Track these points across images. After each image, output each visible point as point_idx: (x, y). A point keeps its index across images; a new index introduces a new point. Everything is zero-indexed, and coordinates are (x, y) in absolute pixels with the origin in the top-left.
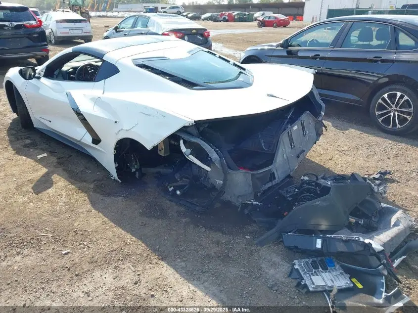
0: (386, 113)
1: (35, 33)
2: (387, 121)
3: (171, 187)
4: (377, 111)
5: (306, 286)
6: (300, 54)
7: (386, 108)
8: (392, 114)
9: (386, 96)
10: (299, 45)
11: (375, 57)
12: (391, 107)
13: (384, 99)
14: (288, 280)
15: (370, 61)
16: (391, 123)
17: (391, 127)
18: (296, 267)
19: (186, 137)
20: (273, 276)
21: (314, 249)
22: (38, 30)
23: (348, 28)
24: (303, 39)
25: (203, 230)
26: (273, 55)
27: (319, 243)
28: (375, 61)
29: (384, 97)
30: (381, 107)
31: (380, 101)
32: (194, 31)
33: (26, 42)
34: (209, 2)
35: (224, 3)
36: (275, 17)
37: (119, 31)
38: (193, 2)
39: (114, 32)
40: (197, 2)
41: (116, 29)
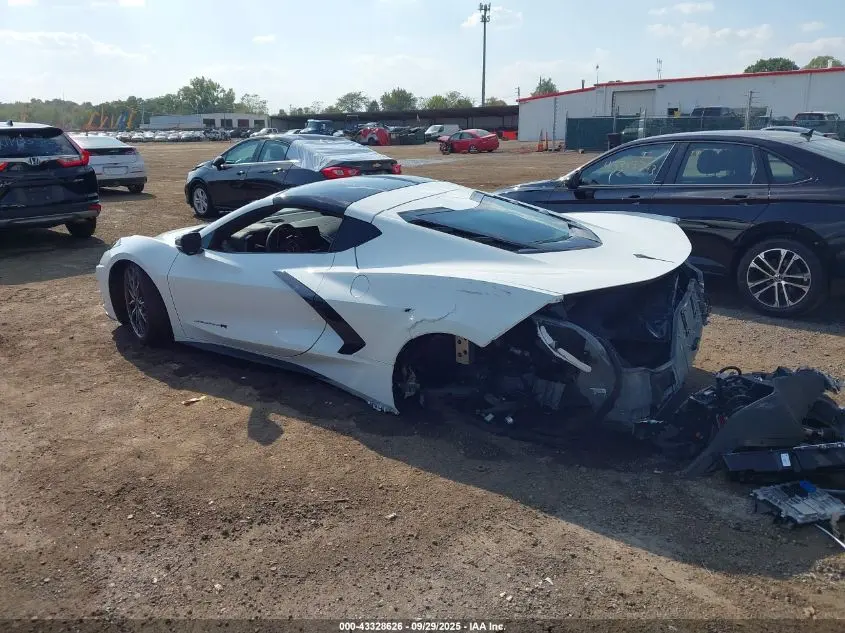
0: (765, 285)
1: (78, 177)
2: (769, 296)
3: (487, 415)
4: (750, 281)
5: (789, 519)
6: (597, 196)
7: (763, 276)
8: (776, 284)
9: (761, 256)
10: (594, 181)
11: (736, 197)
12: (773, 274)
13: (758, 262)
14: (756, 517)
15: (728, 202)
16: (777, 299)
17: (777, 305)
18: (761, 497)
19: (551, 321)
20: (730, 515)
21: (780, 469)
22: (81, 170)
23: (681, 152)
24: (600, 172)
25: (584, 469)
26: (551, 199)
27: (786, 460)
28: (737, 203)
29: (759, 259)
30: (756, 275)
31: (753, 264)
32: (378, 165)
33: (60, 193)
34: (331, 108)
35: (360, 110)
36: (472, 135)
37: (225, 168)
38: (300, 109)
39: (214, 170)
40: (307, 109)
41: (218, 163)
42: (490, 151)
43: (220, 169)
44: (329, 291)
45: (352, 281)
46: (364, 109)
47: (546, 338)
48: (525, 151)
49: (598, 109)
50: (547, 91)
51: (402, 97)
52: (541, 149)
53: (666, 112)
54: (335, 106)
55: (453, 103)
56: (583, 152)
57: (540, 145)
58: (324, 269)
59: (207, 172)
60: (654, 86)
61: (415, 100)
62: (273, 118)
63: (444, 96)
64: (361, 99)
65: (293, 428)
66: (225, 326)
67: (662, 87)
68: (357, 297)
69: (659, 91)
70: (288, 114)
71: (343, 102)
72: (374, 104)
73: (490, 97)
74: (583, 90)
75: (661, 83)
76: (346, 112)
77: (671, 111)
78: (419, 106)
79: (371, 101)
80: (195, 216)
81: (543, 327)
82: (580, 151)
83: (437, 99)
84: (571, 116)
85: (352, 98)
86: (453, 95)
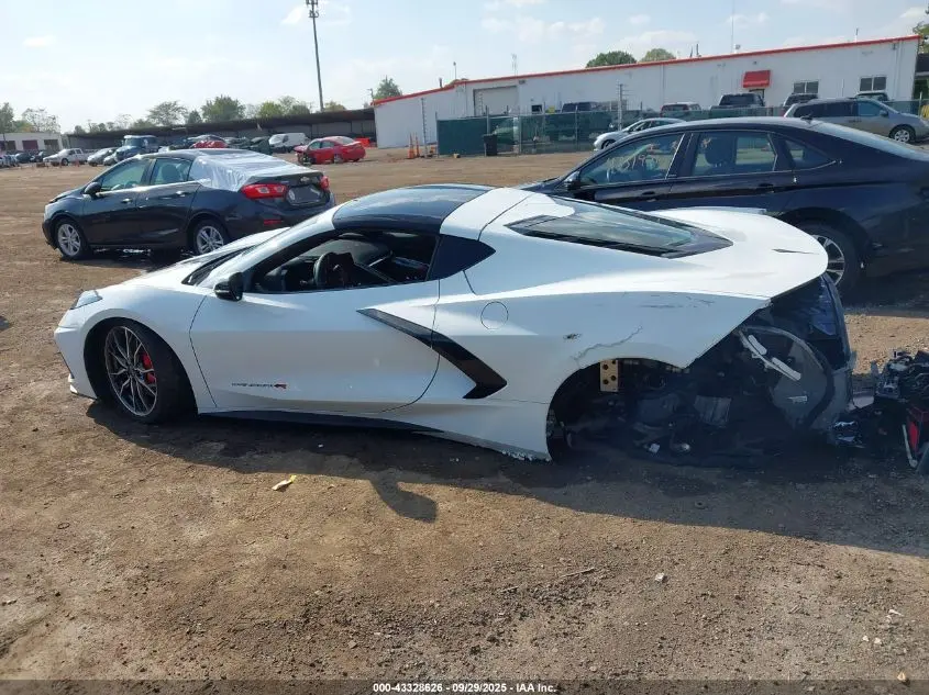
10: (592, 180)
19: (761, 329)
32: (305, 179)
34: (141, 122)
35: (177, 122)
36: (335, 144)
37: (102, 197)
38: (102, 125)
39: (86, 199)
40: (111, 124)
41: (92, 192)
42: (356, 160)
43: (95, 197)
44: (451, 326)
45: (483, 311)
46: (181, 121)
47: (757, 349)
48: (394, 159)
49: (460, 109)
50: (389, 93)
51: (227, 106)
52: (412, 157)
53: (530, 110)
54: (145, 119)
55: (286, 110)
56: (458, 157)
57: (412, 152)
58: (432, 301)
59: (75, 204)
60: (516, 82)
61: (242, 108)
62: (70, 136)
63: (277, 102)
64: (177, 109)
65: (444, 496)
66: (284, 386)
67: (524, 82)
68: (494, 328)
69: (521, 87)
70: (87, 131)
71: (155, 114)
72: (195, 114)
73: (329, 102)
74: (442, 89)
75: (522, 79)
76: (161, 125)
77: (536, 108)
78: (247, 115)
79: (190, 110)
80: (62, 259)
81: (751, 337)
82: (455, 155)
83: (269, 106)
84: (441, 118)
85: (166, 108)
86: (287, 101)
